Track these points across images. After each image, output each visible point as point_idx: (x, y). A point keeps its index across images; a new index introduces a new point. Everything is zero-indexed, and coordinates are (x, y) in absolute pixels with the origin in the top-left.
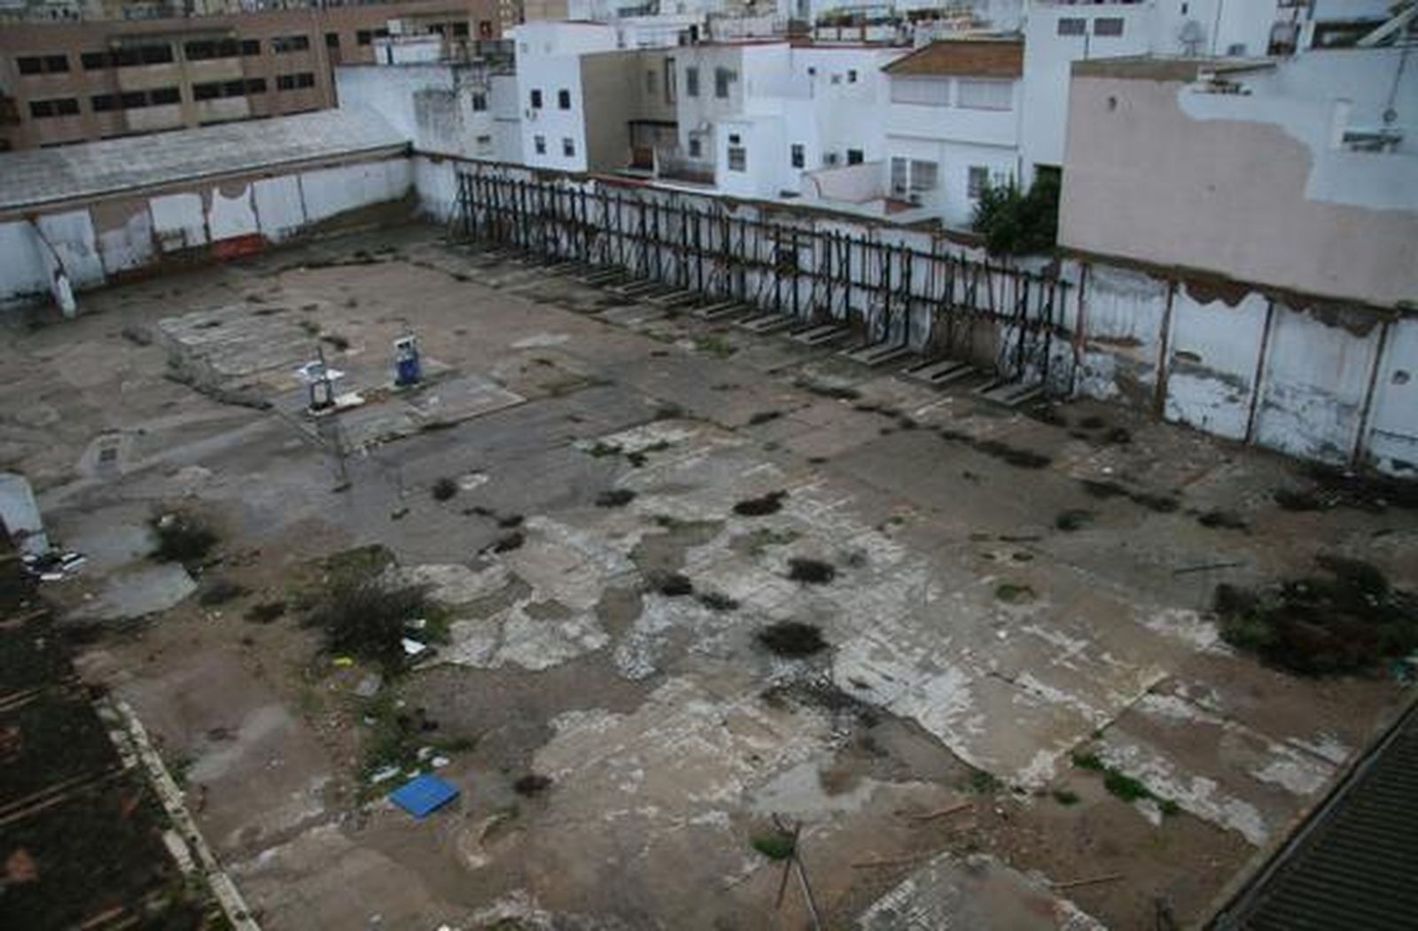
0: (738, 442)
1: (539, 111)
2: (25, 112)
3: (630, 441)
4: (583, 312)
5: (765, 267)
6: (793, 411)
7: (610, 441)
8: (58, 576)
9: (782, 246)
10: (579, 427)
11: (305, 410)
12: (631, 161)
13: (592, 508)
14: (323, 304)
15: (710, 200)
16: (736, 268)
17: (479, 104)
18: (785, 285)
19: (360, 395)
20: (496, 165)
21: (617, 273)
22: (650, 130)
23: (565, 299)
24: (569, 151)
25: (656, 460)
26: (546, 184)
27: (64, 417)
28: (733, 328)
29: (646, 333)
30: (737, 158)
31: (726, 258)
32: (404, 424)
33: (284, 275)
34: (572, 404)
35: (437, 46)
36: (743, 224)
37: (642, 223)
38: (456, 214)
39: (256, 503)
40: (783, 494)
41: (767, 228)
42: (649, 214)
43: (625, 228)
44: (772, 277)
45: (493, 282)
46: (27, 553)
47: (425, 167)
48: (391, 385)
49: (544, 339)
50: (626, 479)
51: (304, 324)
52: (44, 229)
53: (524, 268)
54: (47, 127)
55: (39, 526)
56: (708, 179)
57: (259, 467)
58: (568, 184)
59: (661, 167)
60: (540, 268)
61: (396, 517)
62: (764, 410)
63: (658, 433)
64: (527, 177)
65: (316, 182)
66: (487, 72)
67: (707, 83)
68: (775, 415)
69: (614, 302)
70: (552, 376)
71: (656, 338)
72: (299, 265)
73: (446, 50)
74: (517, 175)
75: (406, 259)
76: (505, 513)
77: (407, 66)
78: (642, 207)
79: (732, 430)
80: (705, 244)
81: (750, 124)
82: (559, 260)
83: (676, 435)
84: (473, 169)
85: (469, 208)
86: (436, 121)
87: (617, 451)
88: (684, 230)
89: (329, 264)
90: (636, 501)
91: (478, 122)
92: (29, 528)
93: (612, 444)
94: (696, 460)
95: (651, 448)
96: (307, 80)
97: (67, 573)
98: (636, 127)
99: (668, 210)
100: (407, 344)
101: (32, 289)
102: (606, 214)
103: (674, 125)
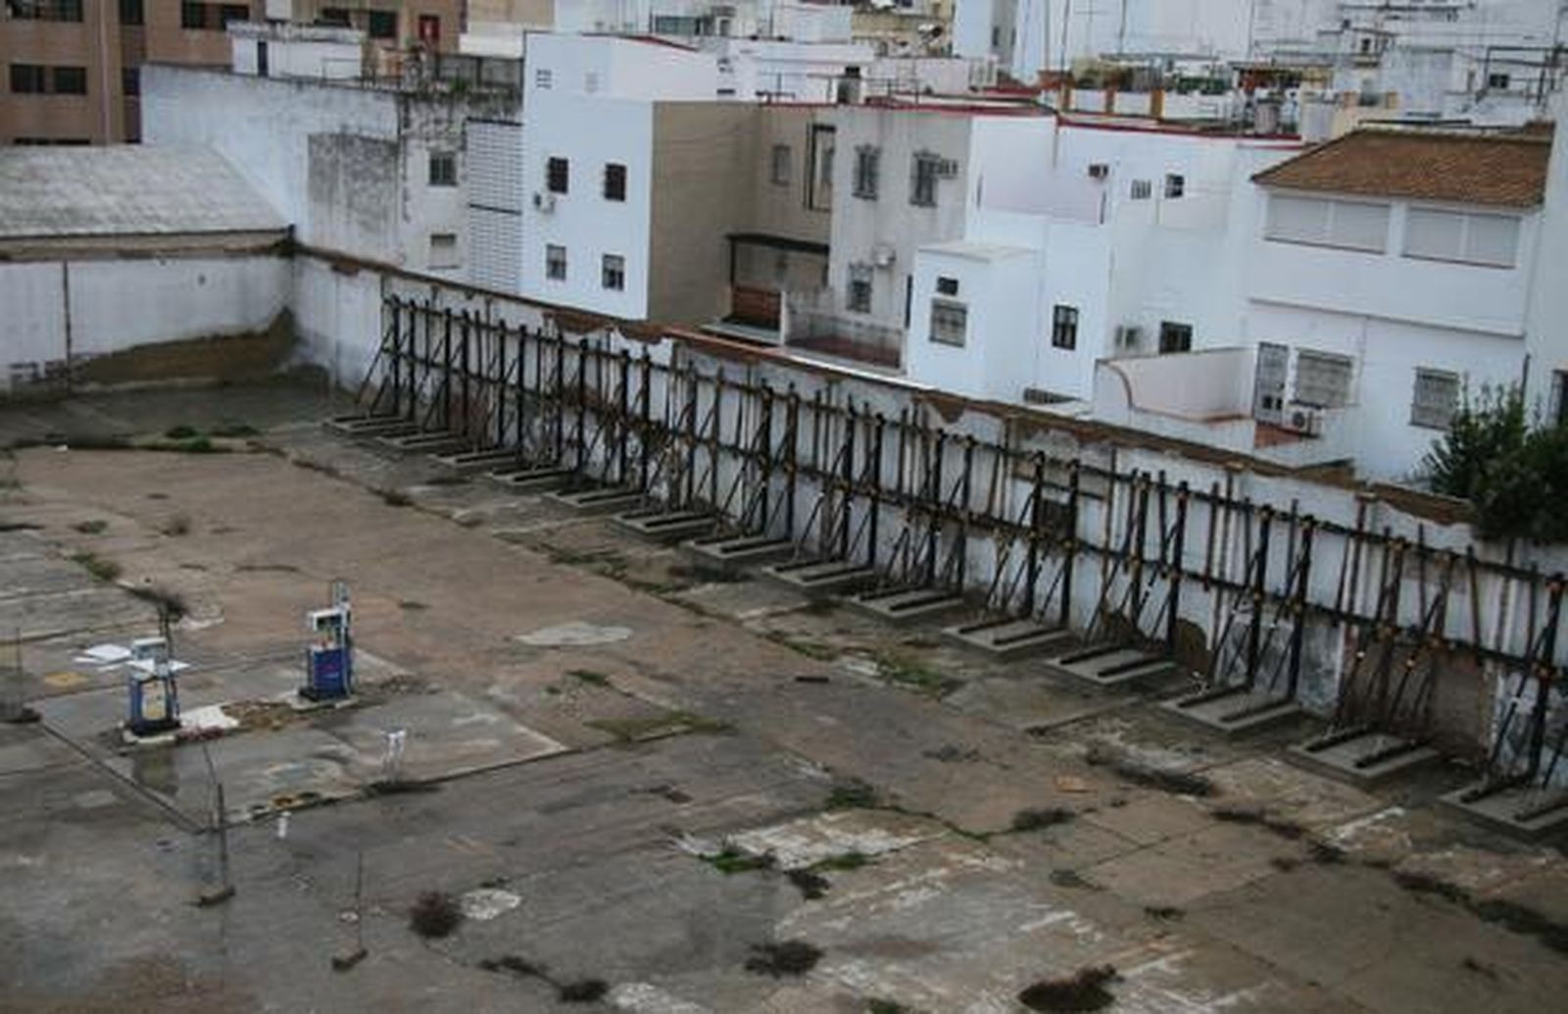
0: (999, 864)
1: (559, 196)
3: (791, 847)
4: (649, 587)
5: (1008, 531)
6: (1090, 810)
7: (752, 842)
9: (1045, 494)
10: (684, 811)
11: (118, 731)
12: (728, 311)
13: (738, 975)
14: (117, 522)
15: (907, 400)
16: (952, 528)
17: (442, 172)
18: (1050, 570)
19: (227, 711)
20: (470, 292)
21: (706, 517)
22: (770, 254)
23: (606, 556)
24: (614, 278)
25: (845, 889)
26: (573, 338)
28: (946, 641)
29: (777, 637)
30: (949, 322)
31: (928, 507)
32: (328, 778)
33: (22, 454)
34: (660, 764)
35: (357, 53)
36: (971, 445)
37: (765, 430)
38: (377, 380)
39: (28, 918)
40: (1109, 974)
41: (1019, 456)
42: (779, 413)
43: (727, 436)
44: (1019, 552)
45: (459, 513)
47: (318, 279)
48: (290, 697)
49: (583, 634)
50: (794, 922)
51: (79, 559)
53: (517, 491)
56: (890, 358)
57: (28, 843)
58: (618, 342)
59: (793, 325)
60: (552, 495)
61: (340, 965)
62: (1040, 805)
63: (837, 835)
64: (534, 321)
65: (93, 279)
66: (462, 112)
67: (896, 178)
68: (1059, 817)
69: (704, 574)
70: (609, 705)
71: (796, 647)
72: (53, 441)
73: (368, 61)
74: (512, 316)
75: (277, 452)
76: (570, 972)
77: (300, 82)
78: (767, 398)
79: (984, 838)
80: (888, 477)
81: (980, 259)
82: (589, 484)
83: (874, 841)
84: (421, 294)
85: (404, 370)
86: (351, 195)
87: (765, 863)
88: (848, 451)
89: (115, 445)
90: (824, 968)
91: (436, 206)
93: (755, 850)
94: (924, 894)
95: (829, 863)
96: (73, 81)
98: (741, 246)
99: (816, 407)
100: (336, 619)
102: (691, 409)
103: (825, 250)
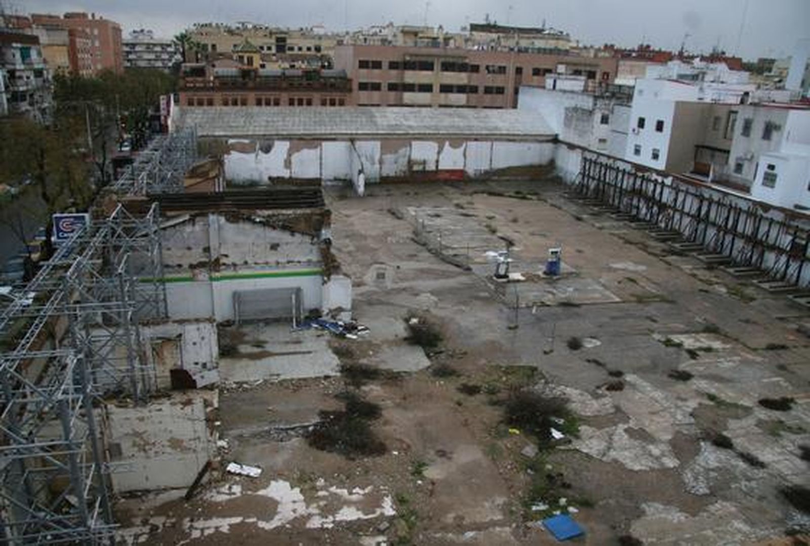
0: (759, 359)
1: (641, 130)
2: (355, 86)
3: (689, 342)
4: (655, 255)
5: (780, 251)
6: (795, 347)
7: (676, 339)
8: (355, 337)
9: (797, 240)
10: (655, 325)
11: (491, 277)
12: (692, 169)
13: (665, 378)
14: (497, 216)
15: (750, 204)
16: (760, 248)
17: (605, 120)
18: (794, 266)
19: (523, 275)
20: (609, 157)
21: (676, 235)
22: (709, 152)
23: (642, 244)
24: (655, 156)
25: (704, 358)
26: (640, 174)
27: (358, 249)
28: (752, 285)
29: (694, 276)
30: (770, 179)
31: (753, 240)
32: (548, 299)
33: (475, 196)
34: (651, 310)
35: (583, 83)
36: (771, 221)
37: (699, 209)
38: (577, 182)
39: (463, 324)
40: (792, 400)
41: (789, 227)
42: (705, 204)
43: (686, 210)
44: (784, 259)
45: (597, 225)
46: (340, 320)
47: (563, 150)
48: (540, 273)
49: (631, 267)
50: (686, 365)
51: (487, 226)
52: (357, 146)
53: (617, 220)
54: (364, 96)
55: (349, 307)
56: (747, 190)
57: (465, 303)
58: (654, 176)
59: (715, 176)
60: (626, 222)
61: (545, 353)
62: (776, 342)
63: (705, 341)
64: (628, 168)
65: (500, 147)
66: (613, 102)
67: (758, 130)
68: (783, 347)
69: (673, 253)
70: (637, 290)
71: (701, 280)
72: (483, 192)
73: (586, 86)
74: (622, 166)
75: (546, 201)
76: (612, 367)
77: (565, 92)
78: (701, 199)
79: (755, 350)
80: (740, 229)
81: (785, 159)
82: (639, 220)
83: (717, 345)
84: (594, 157)
85: (586, 179)
86: (576, 126)
87: (679, 345)
88: (727, 219)
89: (500, 195)
90: (694, 381)
91: (601, 130)
92: (344, 307)
93: (677, 341)
94: (731, 364)
95: (701, 349)
96: (500, 91)
97: (359, 336)
98: (701, 149)
99: (719, 203)
100: (556, 252)
101: (343, 177)
102: (676, 200)
103: (728, 152)
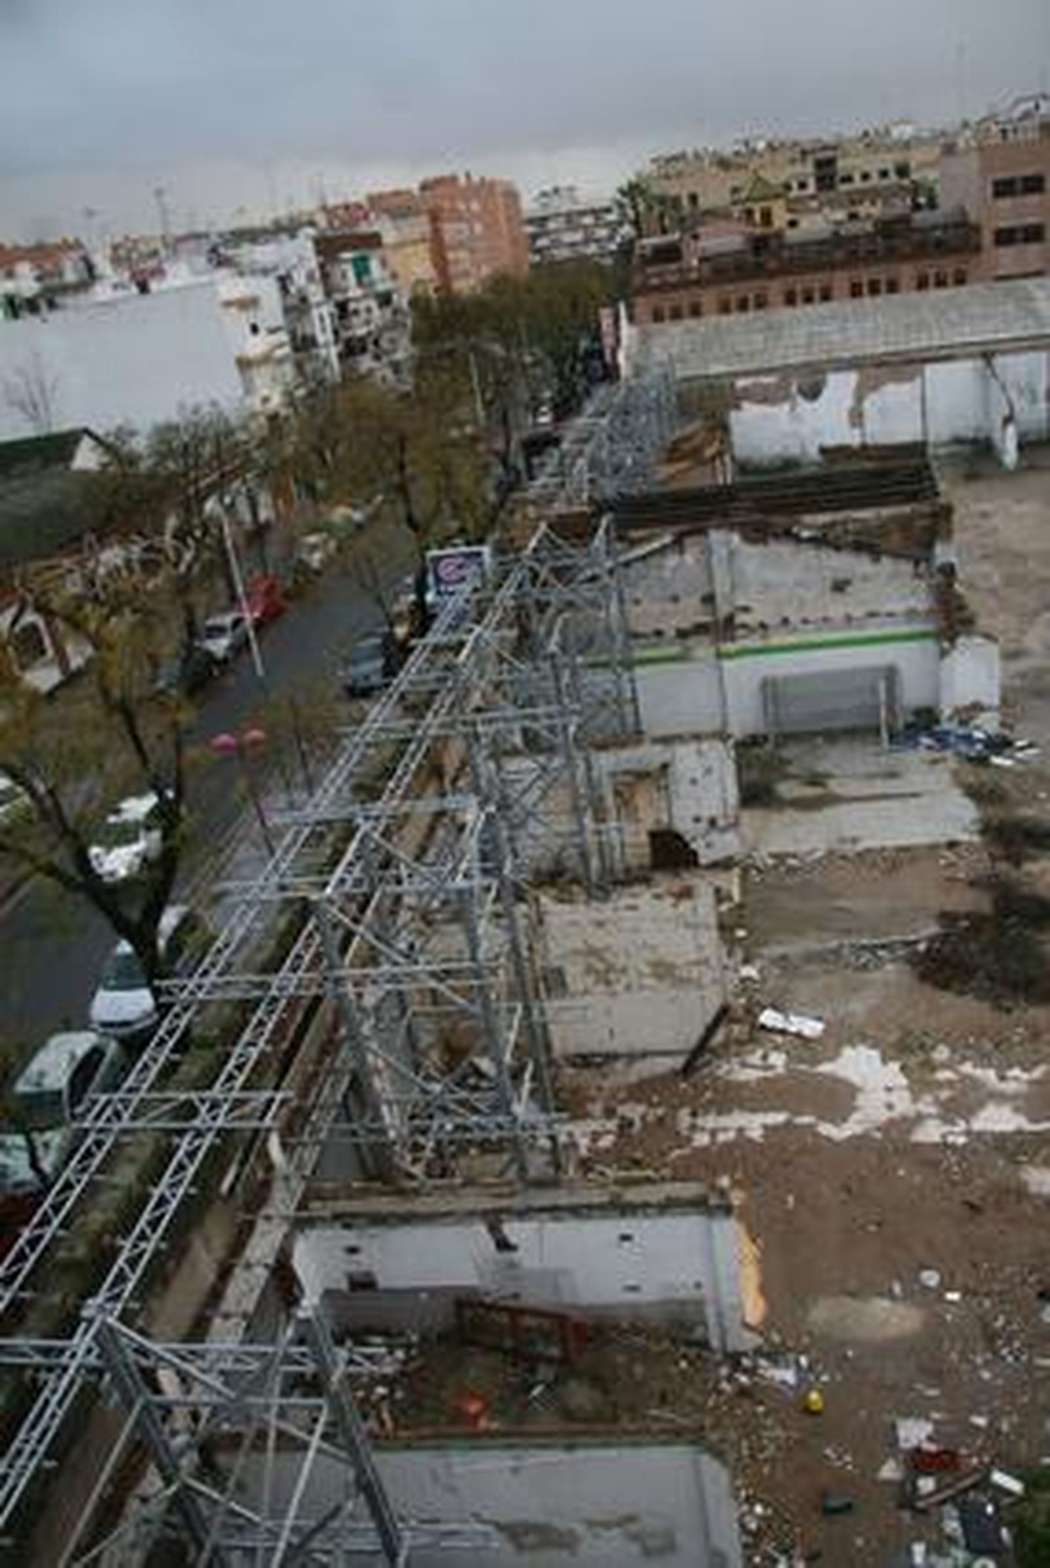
2: (987, 238)
8: (1008, 763)
27: (1009, 581)
46: (977, 728)
52: (998, 370)
54: (1007, 258)
55: (996, 701)
92: (985, 701)
97: (1020, 761)
101: (970, 434)
